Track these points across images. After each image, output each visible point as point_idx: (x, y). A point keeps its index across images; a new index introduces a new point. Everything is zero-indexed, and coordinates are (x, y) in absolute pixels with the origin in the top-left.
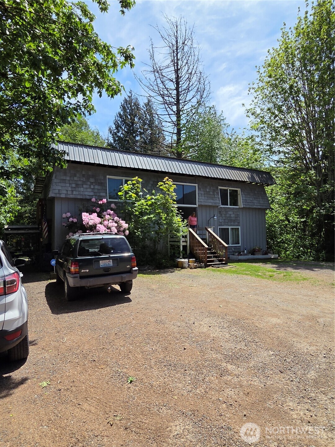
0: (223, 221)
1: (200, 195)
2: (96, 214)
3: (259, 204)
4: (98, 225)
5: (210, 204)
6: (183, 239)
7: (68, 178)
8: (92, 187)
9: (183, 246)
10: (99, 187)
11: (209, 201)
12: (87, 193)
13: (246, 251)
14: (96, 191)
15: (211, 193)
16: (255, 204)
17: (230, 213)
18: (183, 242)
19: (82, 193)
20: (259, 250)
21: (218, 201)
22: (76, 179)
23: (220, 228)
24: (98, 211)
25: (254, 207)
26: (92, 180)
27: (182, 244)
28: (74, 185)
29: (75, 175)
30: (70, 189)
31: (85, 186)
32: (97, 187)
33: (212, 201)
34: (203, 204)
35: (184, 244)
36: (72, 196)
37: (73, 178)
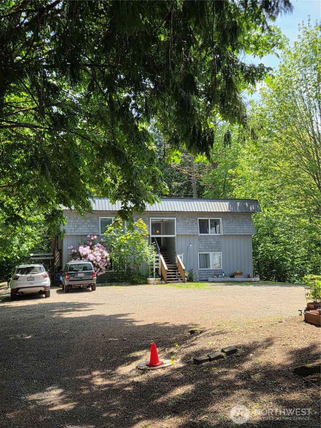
0: (203, 247)
1: (178, 226)
2: (89, 247)
3: (242, 231)
4: (89, 255)
5: (189, 234)
6: (156, 264)
7: (72, 221)
8: (89, 226)
9: (156, 269)
10: (94, 226)
11: (187, 231)
12: (85, 231)
13: (223, 274)
14: (91, 229)
15: (190, 224)
16: (238, 231)
17: (210, 240)
18: (156, 265)
19: (81, 231)
20: (240, 274)
21: (196, 231)
22: (77, 221)
23: (200, 254)
24: (91, 245)
25: (237, 234)
26: (89, 221)
27: (155, 267)
28: (76, 226)
29: (77, 218)
30: (73, 229)
31: (83, 226)
32: (92, 226)
33: (190, 231)
34: (181, 234)
35: (156, 267)
36: (74, 234)
37: (75, 221)
